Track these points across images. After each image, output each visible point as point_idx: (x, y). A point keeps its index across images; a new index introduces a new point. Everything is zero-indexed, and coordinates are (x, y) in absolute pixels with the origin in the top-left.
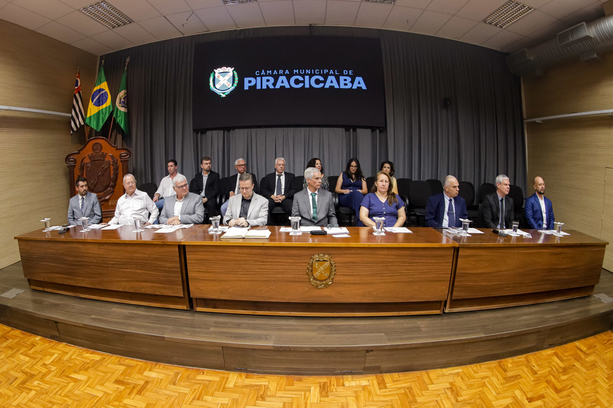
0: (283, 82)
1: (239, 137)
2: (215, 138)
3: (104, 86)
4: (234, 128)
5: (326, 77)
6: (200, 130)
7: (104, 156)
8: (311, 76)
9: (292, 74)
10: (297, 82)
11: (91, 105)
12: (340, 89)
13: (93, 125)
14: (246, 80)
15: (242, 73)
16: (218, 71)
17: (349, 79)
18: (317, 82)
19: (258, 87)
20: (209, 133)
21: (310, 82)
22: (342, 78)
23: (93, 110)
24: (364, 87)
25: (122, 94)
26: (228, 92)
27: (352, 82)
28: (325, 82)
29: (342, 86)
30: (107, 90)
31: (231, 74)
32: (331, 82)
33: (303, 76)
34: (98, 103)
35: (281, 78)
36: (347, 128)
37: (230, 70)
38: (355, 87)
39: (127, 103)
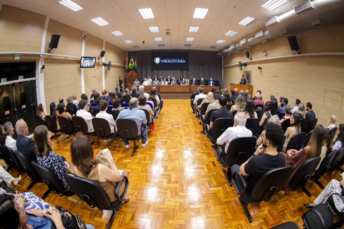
0: (169, 61)
1: (161, 72)
2: (156, 72)
3: (132, 60)
4: (159, 70)
5: (177, 60)
6: (153, 70)
7: (133, 74)
8: (174, 60)
9: (171, 60)
10: (172, 61)
11: (130, 64)
12: (180, 63)
13: (130, 68)
14: (162, 60)
15: (161, 59)
16: (156, 58)
17: (182, 61)
18: (176, 61)
19: (164, 62)
20: (154, 71)
21: (174, 61)
22: (180, 60)
23: (130, 65)
24: (185, 62)
25: (136, 62)
26: (158, 63)
27: (183, 61)
28: (177, 61)
29: (181, 62)
30: (133, 61)
31: (159, 59)
32: (178, 61)
33: (173, 60)
34: (132, 63)
35: (169, 60)
36: (181, 70)
37: (159, 58)
38: (183, 62)
39: (137, 64)
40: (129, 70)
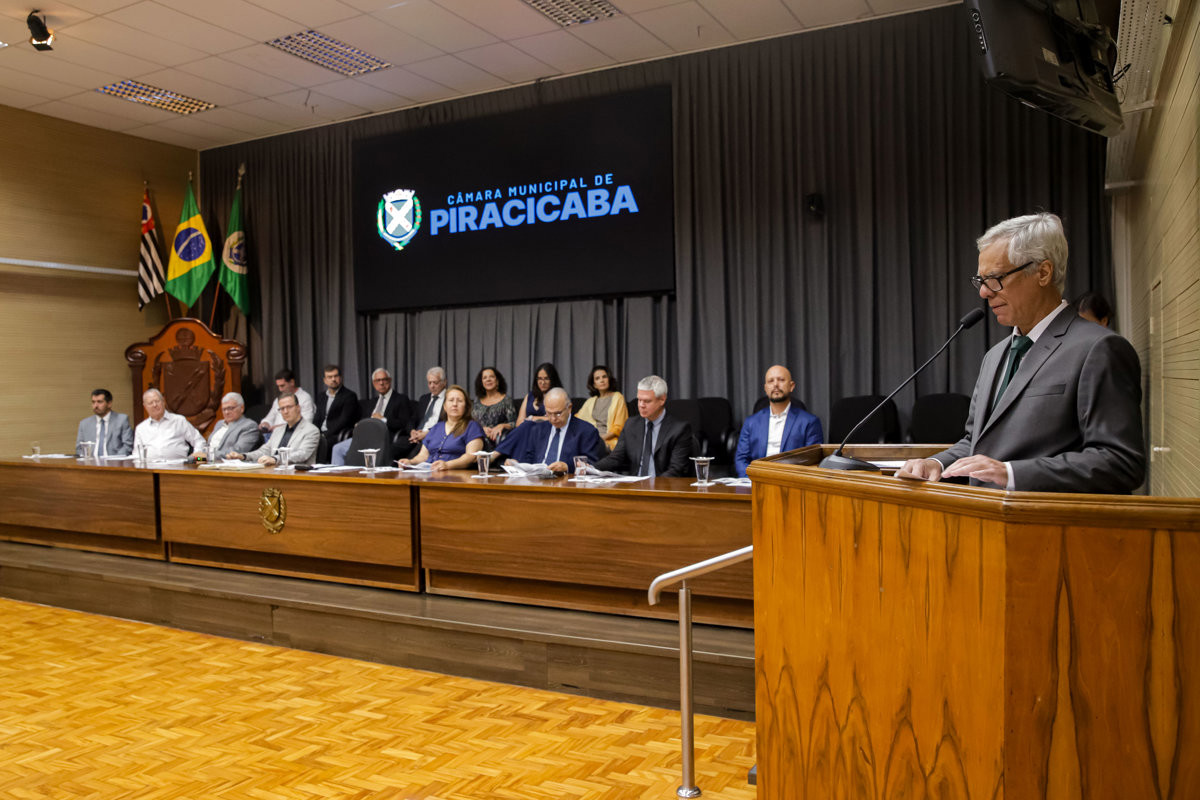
0: (492, 216)
1: (429, 323)
2: (390, 325)
3: (197, 223)
4: (420, 309)
5: (562, 195)
6: (368, 313)
7: (199, 352)
8: (537, 197)
9: (506, 198)
10: (515, 213)
11: (174, 257)
12: (588, 220)
13: (180, 295)
14: (434, 214)
15: (429, 201)
16: (390, 197)
17: (604, 194)
18: (549, 208)
19: (453, 229)
20: (382, 318)
21: (536, 211)
22: (591, 194)
23: (177, 267)
24: (633, 208)
25: (233, 240)
26: (406, 239)
27: (611, 200)
28: (560, 208)
29: (593, 213)
30: (202, 230)
31: (408, 206)
32: (573, 206)
33: (524, 199)
34: (187, 256)
35: (491, 207)
36: (607, 300)
37: (407, 195)
38: (615, 211)
40: (166, 307)
